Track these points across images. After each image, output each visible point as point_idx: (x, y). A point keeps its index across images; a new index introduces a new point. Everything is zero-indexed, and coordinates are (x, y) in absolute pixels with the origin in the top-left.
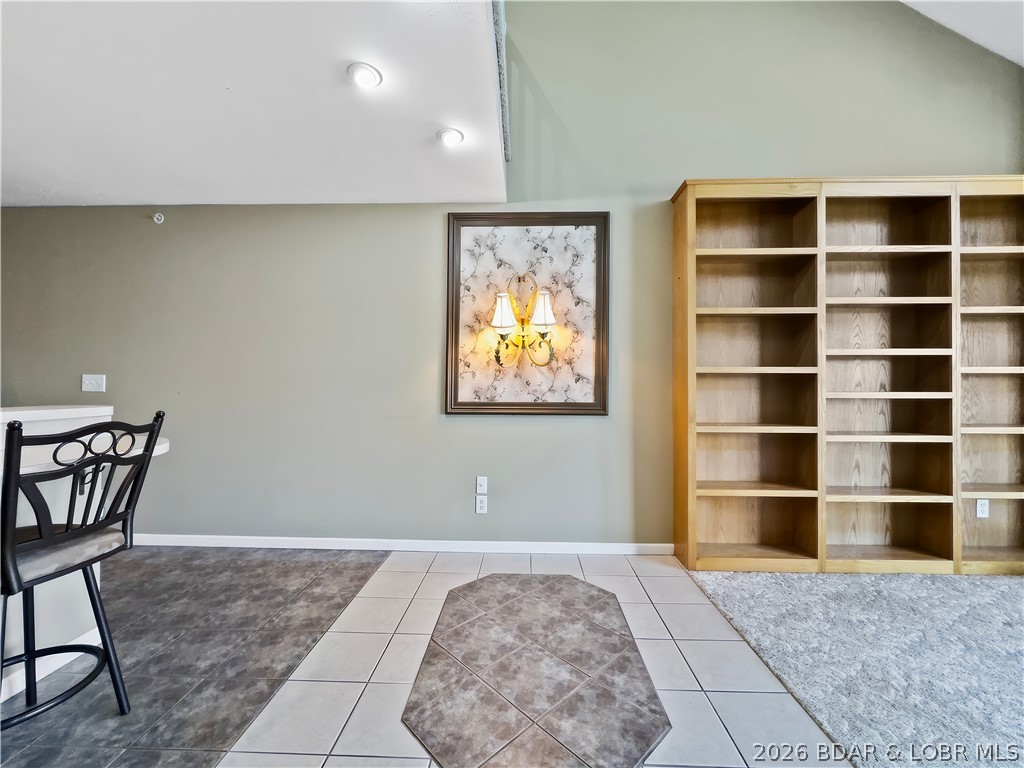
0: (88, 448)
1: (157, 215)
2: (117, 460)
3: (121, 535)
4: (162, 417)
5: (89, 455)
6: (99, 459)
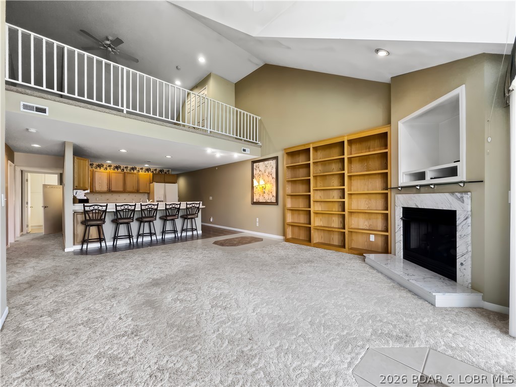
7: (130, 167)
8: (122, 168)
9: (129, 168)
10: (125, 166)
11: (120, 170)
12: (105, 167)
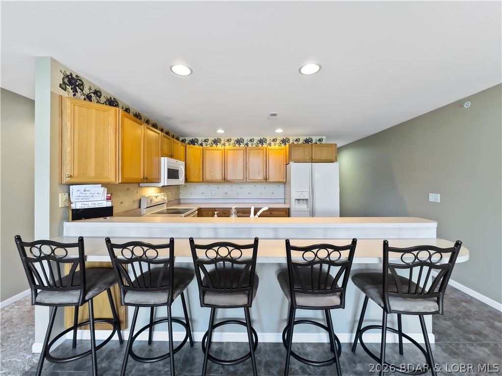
0: (416, 257)
1: (466, 103)
2: (432, 266)
3: (436, 304)
4: (460, 245)
5: (417, 261)
6: (422, 264)
7: (257, 139)
8: (245, 142)
9: (255, 142)
10: (249, 139)
11: (242, 145)
12: (222, 142)
